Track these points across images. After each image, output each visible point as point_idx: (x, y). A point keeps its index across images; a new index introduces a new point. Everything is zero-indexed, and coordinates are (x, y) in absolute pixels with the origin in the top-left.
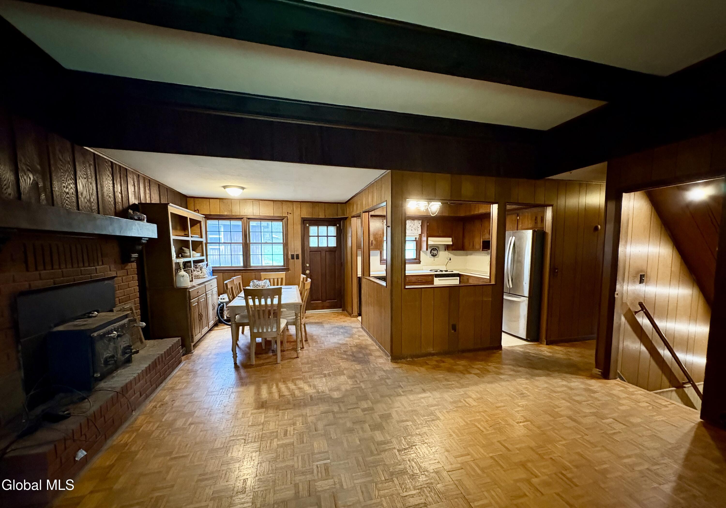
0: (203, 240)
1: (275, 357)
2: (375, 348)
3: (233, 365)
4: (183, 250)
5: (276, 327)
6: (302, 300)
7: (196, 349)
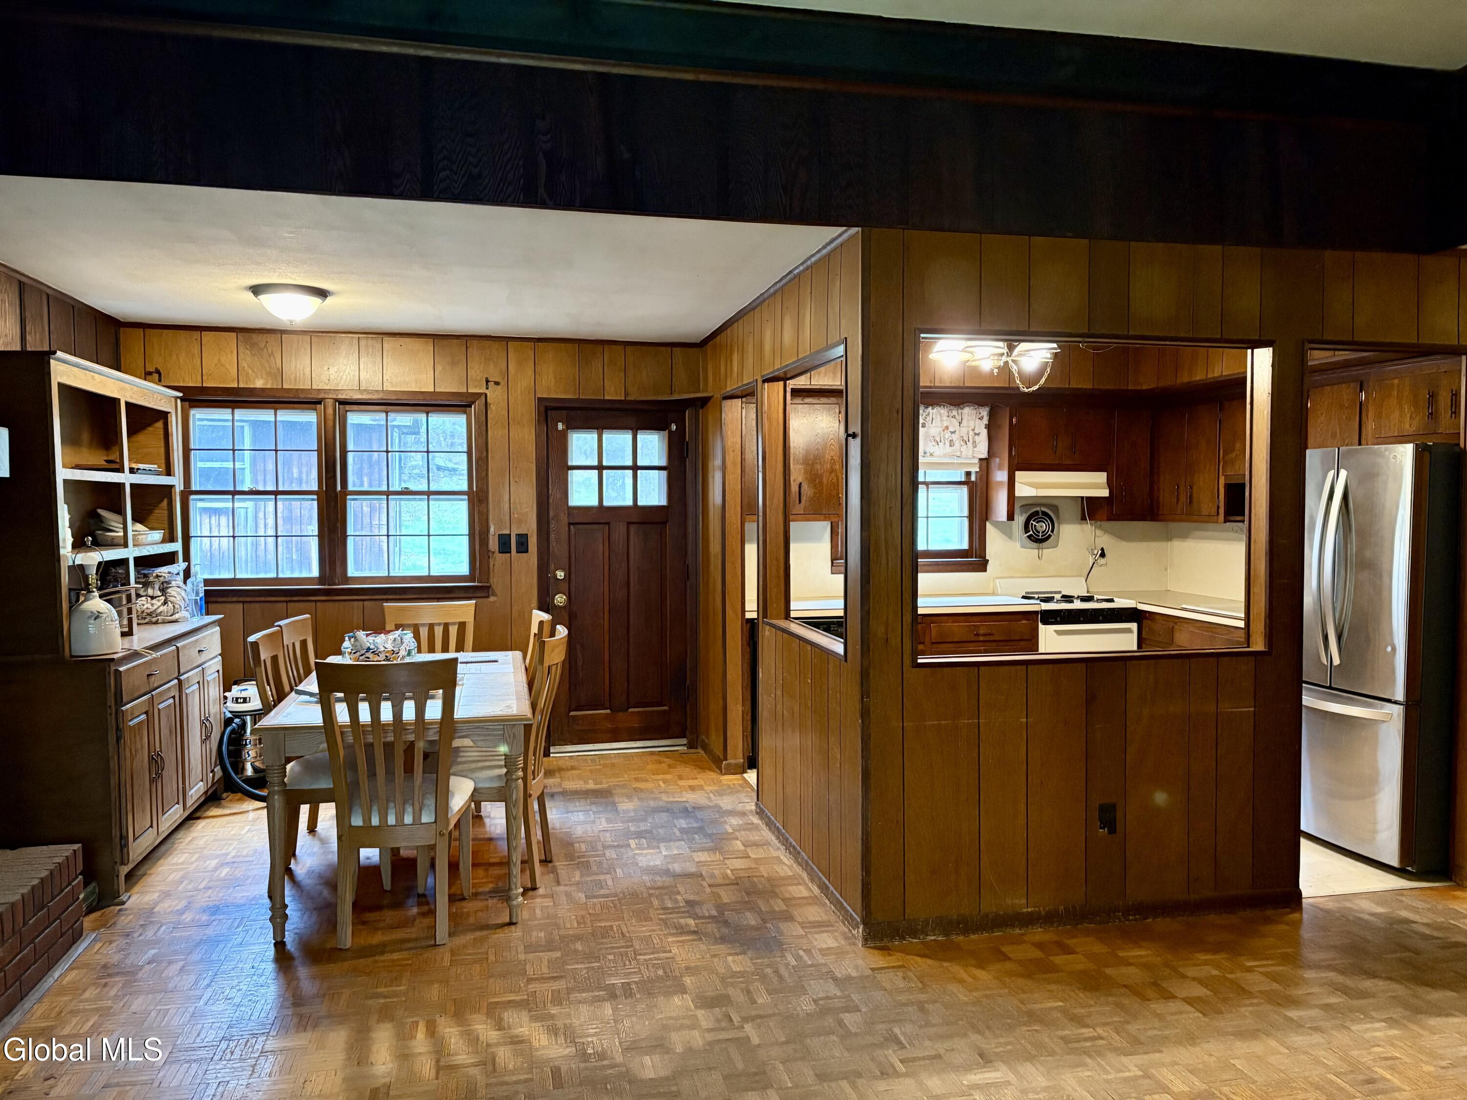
0: (176, 481)
1: (427, 921)
2: (805, 893)
3: (271, 952)
4: (99, 516)
5: (433, 808)
6: (534, 706)
7: (136, 889)
